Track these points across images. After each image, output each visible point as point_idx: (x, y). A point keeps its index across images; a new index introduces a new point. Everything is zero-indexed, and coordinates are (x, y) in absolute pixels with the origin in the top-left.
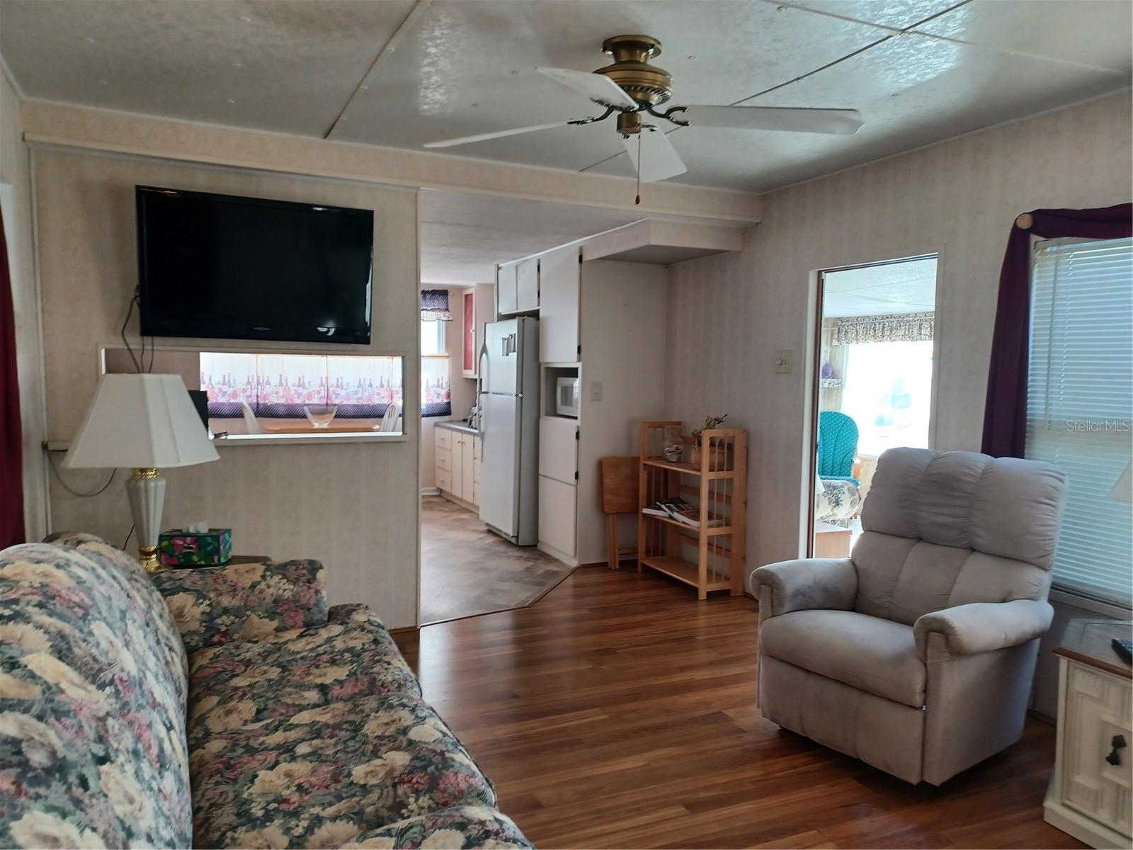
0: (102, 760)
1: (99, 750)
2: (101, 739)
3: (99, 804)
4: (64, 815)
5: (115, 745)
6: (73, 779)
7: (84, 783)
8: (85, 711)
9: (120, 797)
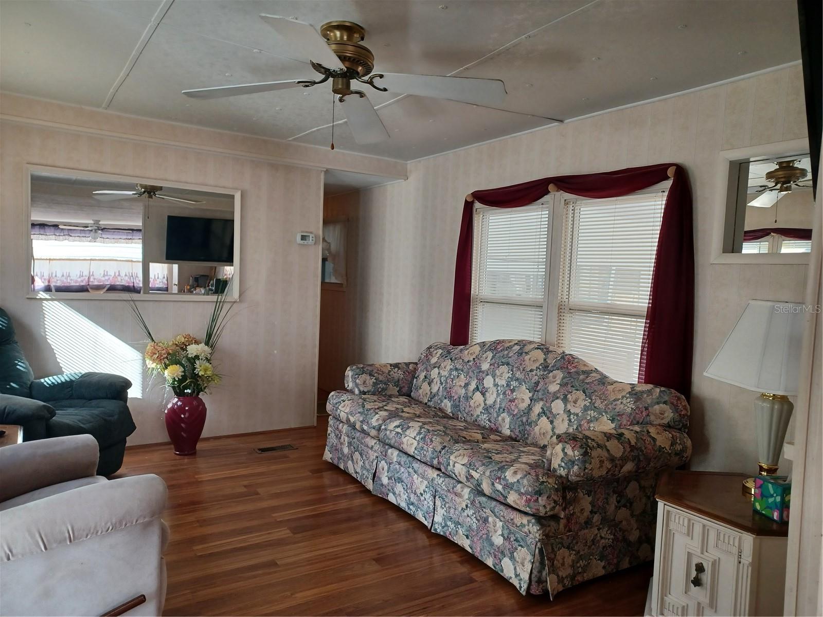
0: (451, 359)
1: (453, 358)
2: (456, 358)
3: (443, 360)
4: (441, 355)
5: (456, 362)
6: (447, 355)
7: (446, 357)
8: (461, 355)
9: (445, 365)
